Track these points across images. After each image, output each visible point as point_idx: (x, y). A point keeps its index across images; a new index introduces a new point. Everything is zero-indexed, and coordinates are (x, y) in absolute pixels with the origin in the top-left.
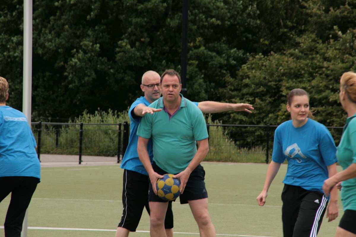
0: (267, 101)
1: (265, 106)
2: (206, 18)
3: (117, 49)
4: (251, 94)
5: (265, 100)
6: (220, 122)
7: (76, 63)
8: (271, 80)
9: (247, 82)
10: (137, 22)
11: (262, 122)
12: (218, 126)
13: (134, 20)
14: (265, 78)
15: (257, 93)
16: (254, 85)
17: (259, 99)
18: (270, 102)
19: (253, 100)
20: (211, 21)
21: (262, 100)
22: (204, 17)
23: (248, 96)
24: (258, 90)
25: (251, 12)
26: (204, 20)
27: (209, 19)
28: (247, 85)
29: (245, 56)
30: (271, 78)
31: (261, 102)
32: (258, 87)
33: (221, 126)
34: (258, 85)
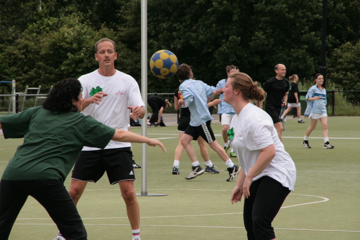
0: (356, 74)
1: (355, 77)
2: (312, 14)
3: (253, 38)
4: (344, 69)
5: (354, 74)
6: (341, 89)
7: (225, 49)
8: (358, 58)
9: (341, 61)
10: (265, 20)
11: (352, 88)
12: (340, 92)
13: (263, 19)
14: (354, 58)
15: (348, 68)
16: (346, 63)
17: (350, 72)
18: (358, 75)
19: (345, 73)
20: (316, 16)
21: (352, 73)
22: (310, 14)
23: (342, 71)
24: (349, 67)
25: (339, 9)
26: (311, 16)
27: (314, 15)
28: (340, 63)
29: (335, 42)
30: (359, 57)
31: (351, 75)
32: (349, 64)
33: (342, 91)
34: (350, 62)
